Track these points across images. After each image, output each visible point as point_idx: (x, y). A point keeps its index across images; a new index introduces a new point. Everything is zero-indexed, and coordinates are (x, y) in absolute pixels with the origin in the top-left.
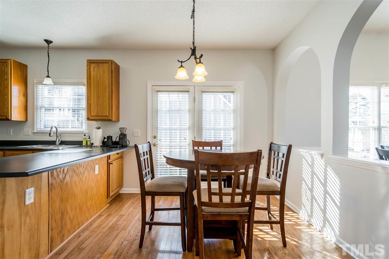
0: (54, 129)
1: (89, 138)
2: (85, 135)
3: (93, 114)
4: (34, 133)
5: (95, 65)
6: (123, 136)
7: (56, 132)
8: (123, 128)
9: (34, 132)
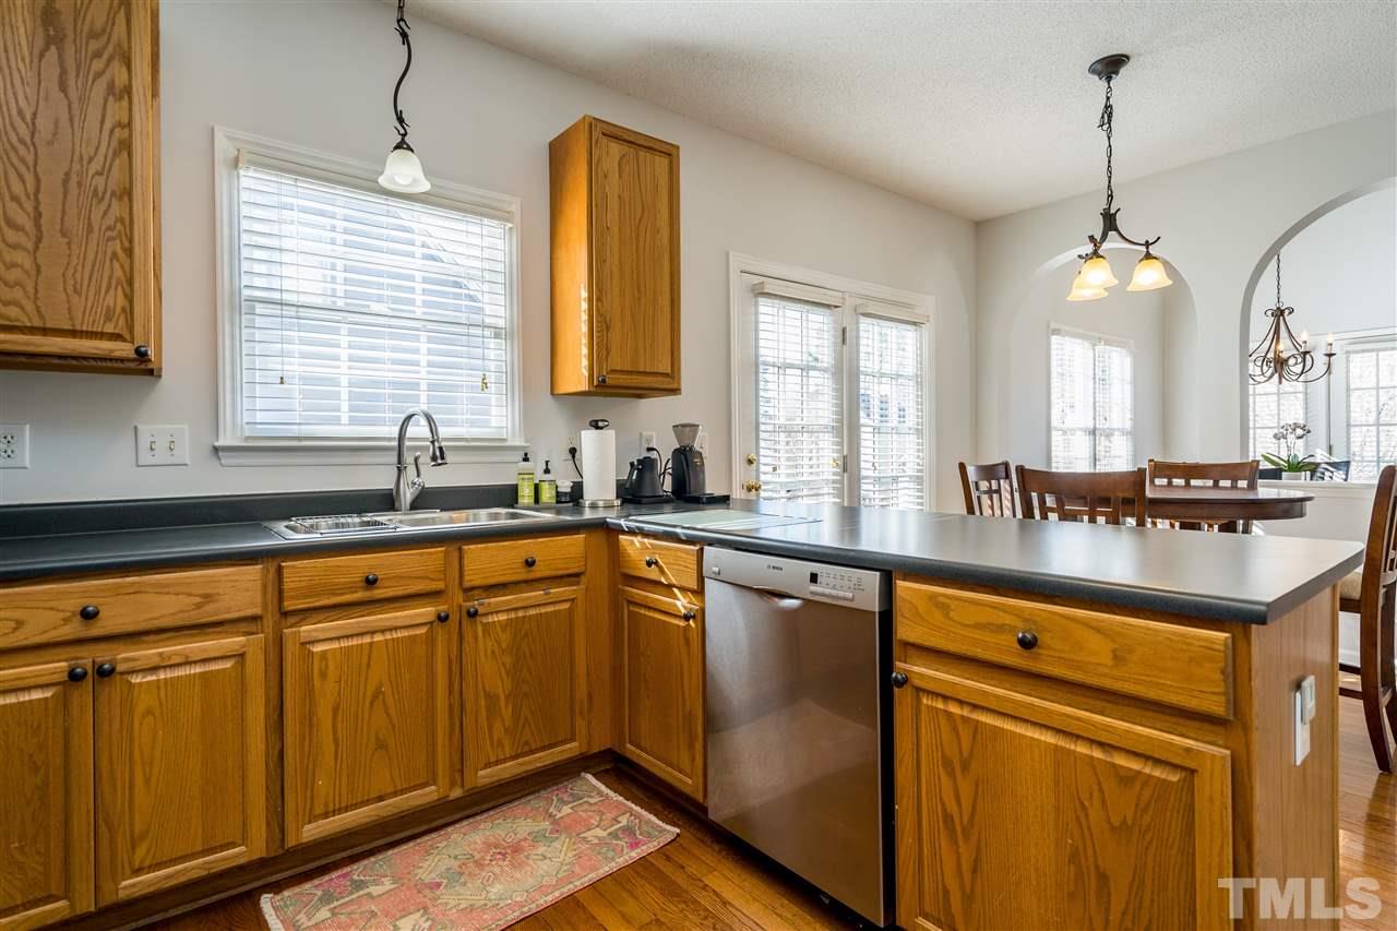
0: (420, 430)
1: (547, 471)
2: (526, 459)
3: (617, 362)
4: (216, 450)
5: (625, 148)
6: (686, 460)
7: (395, 443)
8: (694, 425)
9: (221, 443)
